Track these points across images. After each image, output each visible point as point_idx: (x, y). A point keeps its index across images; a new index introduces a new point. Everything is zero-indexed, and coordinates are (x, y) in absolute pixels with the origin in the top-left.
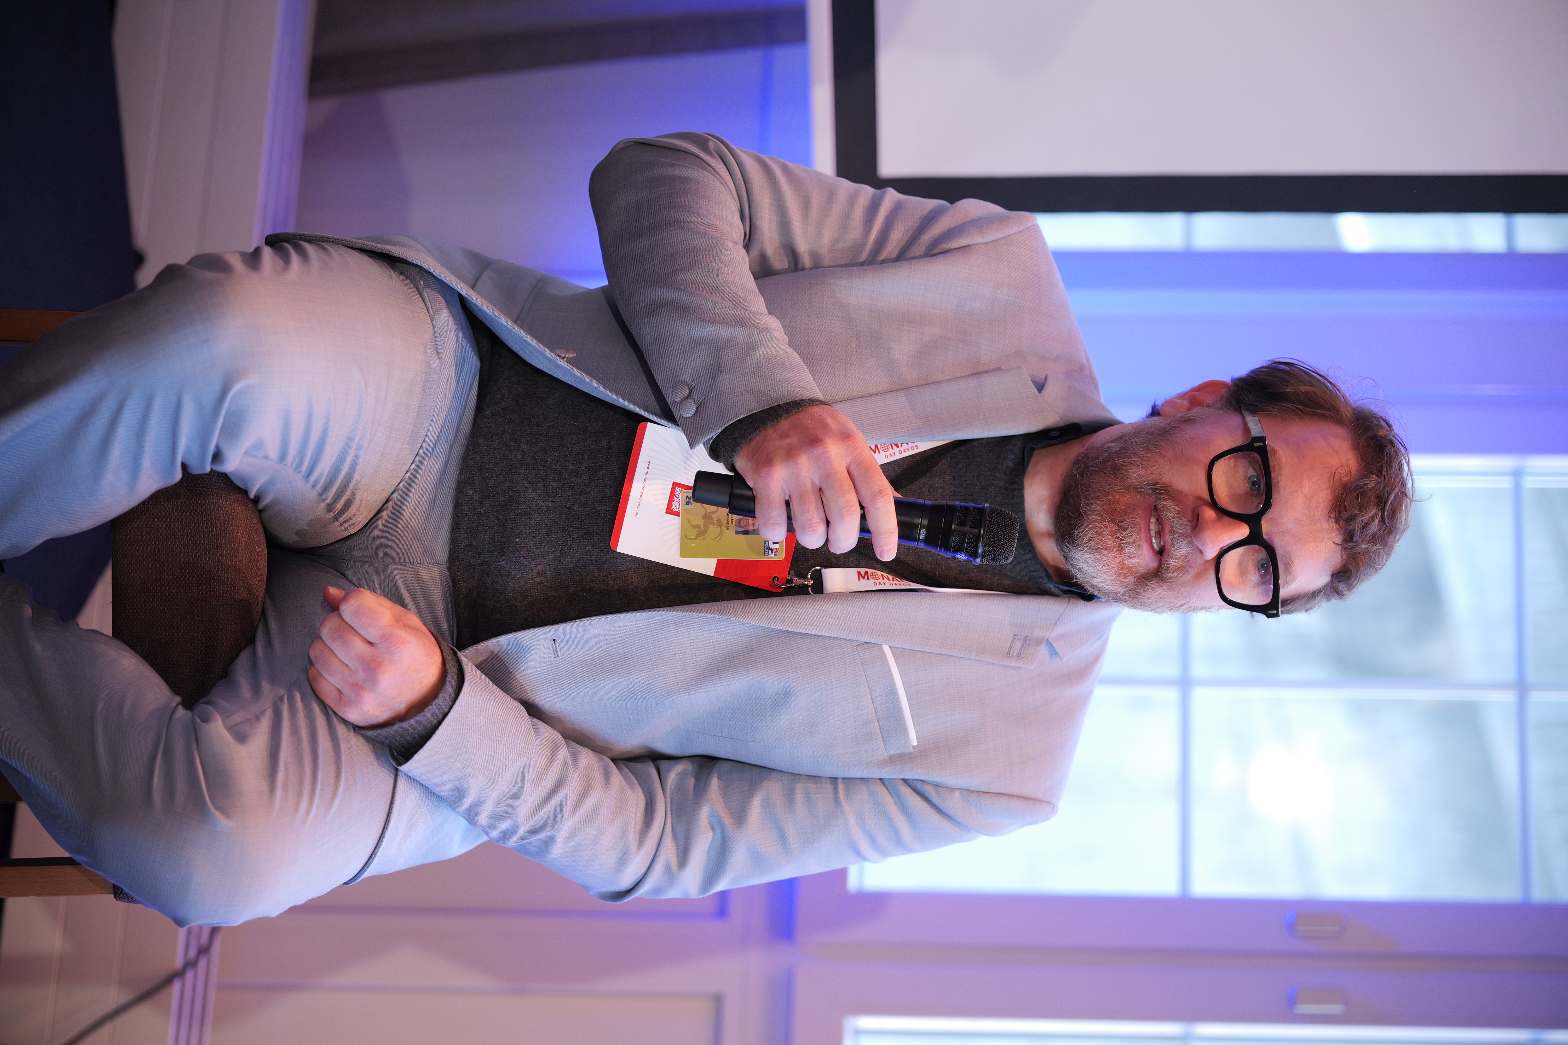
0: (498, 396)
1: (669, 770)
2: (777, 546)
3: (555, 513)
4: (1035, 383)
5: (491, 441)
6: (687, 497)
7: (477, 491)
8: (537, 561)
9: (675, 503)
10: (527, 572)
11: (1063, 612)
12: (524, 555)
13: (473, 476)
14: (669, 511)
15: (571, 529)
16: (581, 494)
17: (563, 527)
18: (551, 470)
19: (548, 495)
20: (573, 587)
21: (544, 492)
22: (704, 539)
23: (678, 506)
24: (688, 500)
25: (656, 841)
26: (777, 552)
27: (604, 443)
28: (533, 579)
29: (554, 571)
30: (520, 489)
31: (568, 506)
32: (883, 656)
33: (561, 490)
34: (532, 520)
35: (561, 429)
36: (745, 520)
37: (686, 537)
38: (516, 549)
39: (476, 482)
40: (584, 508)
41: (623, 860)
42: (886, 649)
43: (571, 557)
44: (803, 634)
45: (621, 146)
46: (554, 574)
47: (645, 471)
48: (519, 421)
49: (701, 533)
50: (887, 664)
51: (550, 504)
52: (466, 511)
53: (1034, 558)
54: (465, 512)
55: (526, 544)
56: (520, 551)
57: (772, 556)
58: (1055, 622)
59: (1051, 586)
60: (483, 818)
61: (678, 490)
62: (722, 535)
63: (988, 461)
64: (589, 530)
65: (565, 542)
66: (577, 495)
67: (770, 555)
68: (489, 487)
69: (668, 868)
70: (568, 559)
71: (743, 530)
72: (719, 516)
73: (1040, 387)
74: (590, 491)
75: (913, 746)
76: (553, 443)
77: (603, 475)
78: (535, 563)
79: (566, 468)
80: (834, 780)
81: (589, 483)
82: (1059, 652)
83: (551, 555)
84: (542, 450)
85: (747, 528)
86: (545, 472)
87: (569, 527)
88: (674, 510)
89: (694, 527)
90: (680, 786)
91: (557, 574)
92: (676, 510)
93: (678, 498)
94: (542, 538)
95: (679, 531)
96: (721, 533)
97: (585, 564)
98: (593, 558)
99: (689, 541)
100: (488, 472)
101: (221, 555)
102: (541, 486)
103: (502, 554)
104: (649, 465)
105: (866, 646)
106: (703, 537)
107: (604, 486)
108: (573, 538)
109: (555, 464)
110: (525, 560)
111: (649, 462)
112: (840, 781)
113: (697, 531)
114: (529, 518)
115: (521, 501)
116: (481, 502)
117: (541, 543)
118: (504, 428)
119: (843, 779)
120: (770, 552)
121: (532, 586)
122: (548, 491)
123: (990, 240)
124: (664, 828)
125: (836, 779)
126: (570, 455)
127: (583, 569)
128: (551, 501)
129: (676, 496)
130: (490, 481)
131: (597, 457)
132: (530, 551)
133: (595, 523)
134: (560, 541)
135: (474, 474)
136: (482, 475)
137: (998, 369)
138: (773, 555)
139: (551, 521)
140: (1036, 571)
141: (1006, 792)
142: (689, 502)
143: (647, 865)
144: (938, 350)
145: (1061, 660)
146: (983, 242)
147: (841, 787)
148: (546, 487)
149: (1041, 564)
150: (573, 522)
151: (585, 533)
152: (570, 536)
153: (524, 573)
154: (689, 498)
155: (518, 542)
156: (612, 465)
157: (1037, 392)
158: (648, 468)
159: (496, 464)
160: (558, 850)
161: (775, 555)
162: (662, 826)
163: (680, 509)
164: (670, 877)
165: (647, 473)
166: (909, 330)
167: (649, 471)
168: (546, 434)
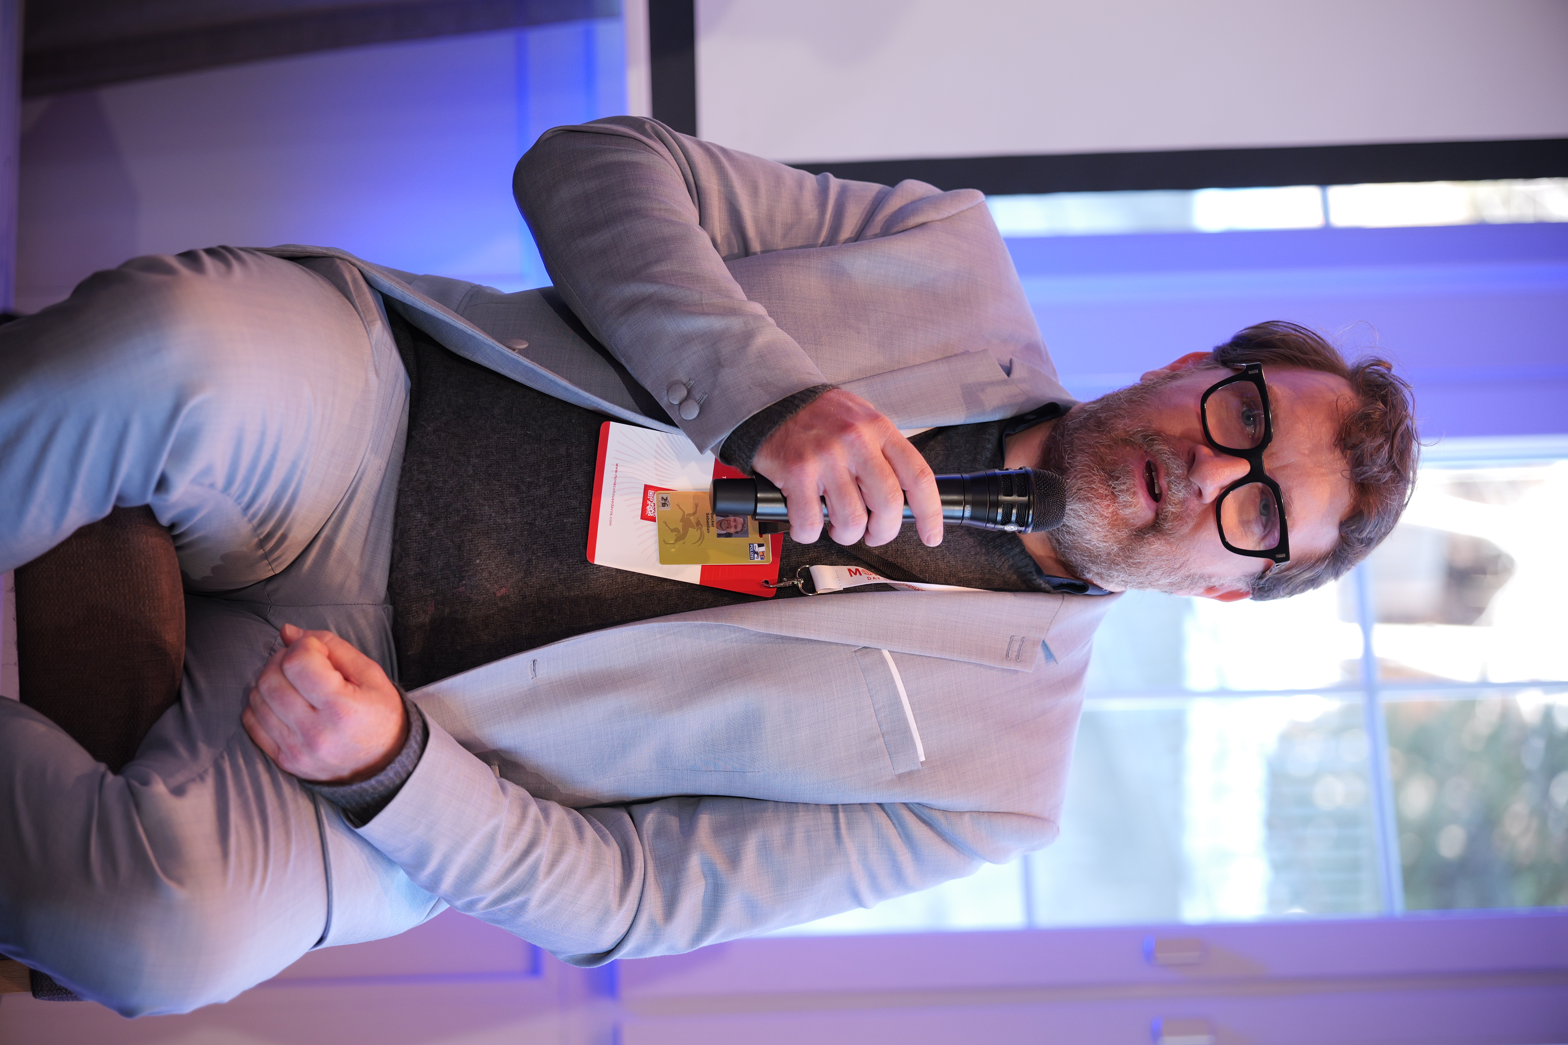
0: (439, 411)
1: (644, 816)
2: (762, 549)
3: (516, 530)
4: (1003, 367)
5: (436, 458)
6: (662, 498)
7: (426, 514)
8: (499, 583)
9: (650, 508)
10: (489, 596)
11: (1058, 610)
12: (486, 577)
13: (420, 499)
14: (644, 516)
15: (535, 546)
16: (542, 507)
17: (526, 545)
18: (507, 485)
19: (506, 511)
20: (540, 610)
21: (502, 509)
22: (684, 543)
23: (653, 511)
24: (663, 502)
25: (638, 895)
26: (763, 555)
27: (562, 451)
28: (496, 604)
29: (519, 593)
30: (475, 508)
31: (528, 522)
32: (884, 661)
33: (520, 505)
34: (491, 540)
35: (512, 440)
36: (726, 522)
37: (664, 541)
38: (476, 571)
39: (425, 503)
40: (548, 523)
41: (604, 919)
42: (886, 654)
43: (537, 577)
44: (803, 639)
45: (549, 136)
46: (518, 597)
47: (614, 474)
48: (465, 435)
49: (680, 537)
50: (889, 669)
51: (509, 521)
52: (415, 536)
53: (1022, 552)
54: (414, 538)
55: (487, 565)
56: (482, 574)
57: (757, 561)
58: (1050, 621)
59: (1041, 582)
60: (447, 883)
61: (651, 493)
62: (703, 538)
63: (966, 452)
64: (554, 546)
65: (530, 561)
66: (538, 510)
67: (756, 559)
68: (439, 508)
69: (652, 923)
70: (534, 579)
71: (725, 532)
72: (698, 519)
73: (1008, 371)
74: (553, 504)
75: (921, 762)
76: (505, 455)
77: (565, 486)
78: (499, 586)
79: (522, 481)
80: (834, 808)
81: (550, 495)
82: (1054, 654)
83: (514, 576)
84: (494, 464)
85: (729, 531)
86: (500, 487)
87: (532, 544)
88: (649, 515)
89: (672, 531)
90: (660, 832)
91: (521, 597)
92: (651, 515)
93: (651, 502)
94: (503, 558)
95: (657, 538)
96: (702, 537)
97: (553, 585)
98: (562, 577)
99: (668, 546)
100: (436, 492)
101: (143, 605)
102: (498, 502)
103: (462, 578)
104: (617, 468)
105: (864, 651)
106: (683, 541)
107: (568, 497)
108: (538, 556)
109: (509, 477)
110: (486, 583)
111: (617, 465)
112: (840, 809)
113: (676, 535)
114: (487, 537)
115: (478, 520)
116: (431, 525)
117: (503, 564)
118: (449, 443)
119: (843, 805)
120: (756, 555)
121: (495, 612)
122: (506, 508)
123: (945, 216)
124: (644, 879)
125: (836, 805)
126: (525, 467)
127: (550, 589)
128: (511, 518)
129: (649, 500)
130: (440, 501)
131: (556, 466)
132: (492, 573)
133: (561, 538)
134: (524, 560)
135: (422, 496)
136: (430, 496)
137: (966, 353)
138: (759, 559)
139: (511, 539)
140: (1025, 566)
141: (1016, 810)
142: (665, 504)
143: (629, 923)
144: (907, 330)
145: (1057, 663)
146: (938, 219)
147: (841, 815)
148: (502, 503)
149: (1030, 557)
150: (536, 539)
151: (551, 550)
152: (535, 554)
153: (486, 597)
154: (665, 500)
155: (478, 564)
156: (573, 474)
157: (1006, 376)
158: (616, 471)
159: (445, 482)
160: (531, 913)
161: (762, 559)
162: (643, 878)
163: (656, 514)
164: (656, 934)
165: (616, 477)
166: (876, 310)
167: (618, 474)
168: (496, 446)
